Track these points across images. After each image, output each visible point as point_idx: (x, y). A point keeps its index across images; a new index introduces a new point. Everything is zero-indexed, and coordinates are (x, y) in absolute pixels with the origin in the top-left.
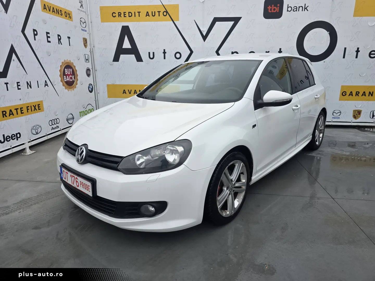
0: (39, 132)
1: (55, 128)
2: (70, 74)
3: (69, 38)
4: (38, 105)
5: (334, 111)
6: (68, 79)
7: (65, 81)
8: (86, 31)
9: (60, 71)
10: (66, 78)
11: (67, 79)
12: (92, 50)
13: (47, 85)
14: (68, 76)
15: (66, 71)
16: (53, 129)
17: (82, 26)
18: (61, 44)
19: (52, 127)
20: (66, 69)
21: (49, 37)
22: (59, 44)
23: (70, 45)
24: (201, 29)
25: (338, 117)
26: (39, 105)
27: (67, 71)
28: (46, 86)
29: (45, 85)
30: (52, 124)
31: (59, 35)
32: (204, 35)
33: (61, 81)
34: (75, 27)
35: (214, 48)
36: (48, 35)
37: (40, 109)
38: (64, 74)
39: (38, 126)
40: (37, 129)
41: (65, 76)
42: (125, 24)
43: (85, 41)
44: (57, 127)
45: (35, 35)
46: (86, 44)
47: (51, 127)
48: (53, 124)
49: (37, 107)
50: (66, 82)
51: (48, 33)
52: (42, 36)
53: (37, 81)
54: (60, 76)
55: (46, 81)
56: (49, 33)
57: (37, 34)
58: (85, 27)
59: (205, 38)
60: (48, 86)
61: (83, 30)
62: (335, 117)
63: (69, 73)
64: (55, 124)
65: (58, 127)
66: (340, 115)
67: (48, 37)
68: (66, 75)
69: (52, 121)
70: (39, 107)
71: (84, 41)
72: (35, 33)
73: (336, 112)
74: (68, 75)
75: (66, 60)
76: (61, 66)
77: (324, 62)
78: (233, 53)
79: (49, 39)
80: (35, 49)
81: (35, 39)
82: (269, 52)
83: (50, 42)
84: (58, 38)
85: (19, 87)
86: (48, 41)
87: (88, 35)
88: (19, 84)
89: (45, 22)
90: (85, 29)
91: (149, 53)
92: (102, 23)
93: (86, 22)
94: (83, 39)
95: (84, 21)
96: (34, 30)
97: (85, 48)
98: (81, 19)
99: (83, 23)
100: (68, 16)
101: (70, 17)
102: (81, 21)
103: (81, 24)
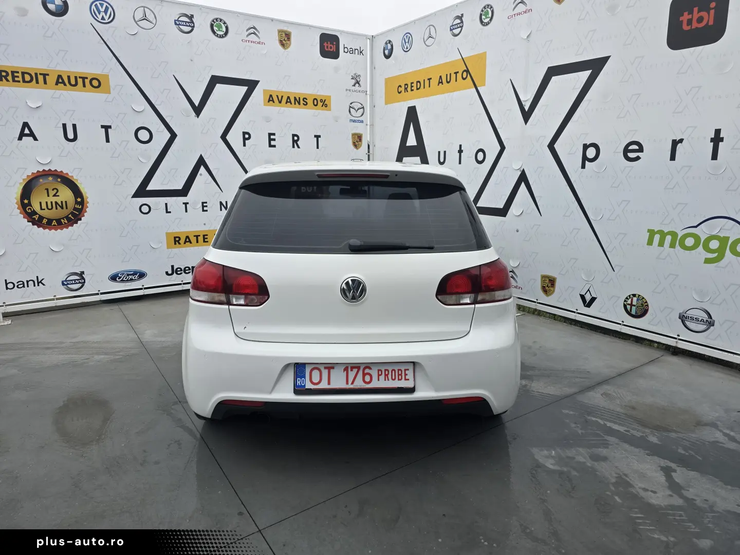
3: (317, 137)
8: (362, 122)
12: (371, 152)
17: (354, 115)
18: (299, 147)
21: (274, 140)
22: (294, 147)
23: (318, 148)
31: (294, 135)
34: (336, 119)
35: (545, 137)
36: (272, 137)
42: (411, 104)
45: (245, 139)
46: (360, 143)
51: (270, 134)
52: (259, 139)
56: (274, 134)
57: (249, 138)
58: (360, 115)
61: (354, 121)
67: (270, 140)
71: (353, 138)
78: (586, 147)
79: (273, 143)
80: (243, 159)
81: (244, 145)
82: (681, 141)
83: (274, 146)
84: (293, 138)
85: (205, 209)
86: (270, 146)
87: (368, 127)
88: (205, 204)
89: (268, 120)
90: (360, 119)
91: (439, 152)
92: (386, 106)
93: (363, 108)
94: (353, 135)
95: (360, 106)
96: (244, 133)
97: (355, 149)
98: (351, 104)
99: (356, 109)
100: (320, 104)
101: (326, 104)
102: (350, 107)
103: (350, 112)
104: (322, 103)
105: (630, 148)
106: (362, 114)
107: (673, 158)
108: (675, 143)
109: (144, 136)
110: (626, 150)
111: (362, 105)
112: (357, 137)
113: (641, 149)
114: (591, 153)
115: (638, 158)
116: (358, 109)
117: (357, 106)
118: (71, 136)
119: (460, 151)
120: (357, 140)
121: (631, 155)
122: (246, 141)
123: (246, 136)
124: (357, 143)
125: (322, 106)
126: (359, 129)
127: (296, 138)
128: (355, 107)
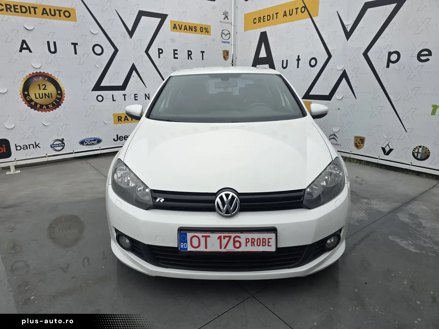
3: (203, 52)
8: (229, 43)
12: (234, 62)
17: (224, 38)
18: (191, 59)
21: (177, 54)
22: (188, 59)
23: (203, 59)
24: (345, 23)
31: (189, 51)
34: (214, 40)
36: (176, 52)
42: (263, 30)
45: (159, 53)
46: (227, 56)
51: (175, 50)
52: (168, 53)
56: (177, 50)
57: (162, 53)
61: (224, 42)
67: (175, 54)
71: (224, 53)
72: (161, 51)
79: (176, 56)
80: (159, 66)
81: (159, 57)
83: (177, 58)
84: (188, 53)
85: (136, 98)
86: (175, 58)
87: (233, 46)
88: (136, 96)
89: (173, 40)
90: (228, 41)
91: (283, 61)
92: (245, 32)
93: (230, 34)
94: (224, 51)
95: (228, 32)
96: (159, 49)
97: (225, 61)
98: (223, 31)
99: (226, 34)
100: (204, 31)
101: (208, 31)
102: (222, 33)
103: (222, 36)
104: (205, 30)
106: (229, 38)
109: (98, 50)
111: (229, 32)
112: (226, 52)
116: (227, 35)
118: (53, 49)
119: (298, 60)
120: (226, 54)
122: (160, 55)
123: (160, 51)
124: (225, 57)
125: (206, 32)
126: (227, 47)
127: (190, 53)
128: (225, 33)
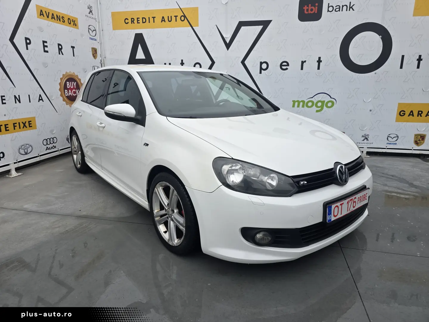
0: (28, 152)
1: (51, 148)
2: (74, 88)
3: (73, 47)
4: (29, 122)
5: (389, 135)
6: (71, 94)
7: (66, 95)
8: (96, 40)
9: (60, 84)
10: (68, 92)
11: (69, 94)
12: (103, 62)
13: (42, 99)
14: (70, 91)
15: (68, 85)
16: (47, 149)
17: (91, 35)
18: (63, 54)
19: (47, 147)
20: (67, 82)
21: (47, 46)
22: (59, 54)
23: (74, 56)
24: (224, 36)
25: (395, 142)
26: (31, 121)
27: (70, 84)
28: (41, 101)
29: (39, 100)
30: (47, 144)
31: (59, 45)
32: (228, 42)
33: (61, 95)
34: (82, 35)
35: (239, 57)
36: (45, 44)
37: (31, 126)
38: (65, 87)
39: (28, 146)
40: (27, 148)
41: (66, 90)
42: (139, 31)
43: (94, 51)
44: (53, 147)
45: (27, 44)
46: (96, 55)
47: (45, 147)
48: (49, 143)
49: (28, 124)
50: (67, 97)
51: (44, 42)
52: (36, 44)
53: (29, 95)
54: (60, 90)
55: (40, 96)
56: (46, 42)
57: (30, 43)
58: (94, 35)
59: (228, 46)
60: (43, 101)
61: (92, 39)
62: (389, 142)
63: (72, 86)
64: (50, 143)
65: (55, 147)
66: (396, 140)
67: (45, 47)
68: (68, 89)
69: (47, 140)
70: (29, 124)
71: (92, 51)
72: (28, 41)
73: (392, 136)
74: (70, 88)
75: (68, 72)
76: (61, 79)
77: (375, 73)
78: (261, 63)
79: (46, 49)
80: (27, 60)
81: (27, 49)
82: (305, 61)
83: (47, 52)
84: (59, 47)
85: (4, 101)
86: (45, 51)
87: (99, 44)
88: (3, 98)
89: (41, 30)
90: (95, 38)
92: (114, 31)
93: (95, 30)
94: (92, 48)
95: (94, 29)
96: (26, 39)
97: (94, 59)
98: (89, 26)
101: (75, 24)
102: (89, 28)
103: (89, 32)
104: (73, 22)
105: (284, 64)
106: (96, 35)
107: (302, 69)
108: (303, 62)
110: (281, 65)
113: (288, 65)
114: (264, 66)
115: (287, 69)
116: (93, 31)
117: (93, 29)
120: (95, 52)
121: (284, 67)
124: (94, 55)
125: (73, 25)
126: (97, 46)
128: (91, 29)
